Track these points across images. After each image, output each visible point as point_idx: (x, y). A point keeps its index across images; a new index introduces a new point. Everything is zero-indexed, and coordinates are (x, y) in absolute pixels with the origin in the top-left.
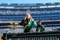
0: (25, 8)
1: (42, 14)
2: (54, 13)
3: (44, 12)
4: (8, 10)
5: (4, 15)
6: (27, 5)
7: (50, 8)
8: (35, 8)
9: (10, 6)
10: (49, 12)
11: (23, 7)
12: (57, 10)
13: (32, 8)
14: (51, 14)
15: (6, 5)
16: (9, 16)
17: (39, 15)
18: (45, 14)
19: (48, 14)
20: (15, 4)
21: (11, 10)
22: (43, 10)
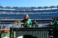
0: (23, 10)
1: (35, 15)
2: (44, 14)
3: (36, 13)
4: (11, 11)
5: (8, 15)
6: (24, 8)
7: (41, 10)
8: (30, 10)
9: (12, 8)
10: (40, 13)
11: (21, 9)
12: (46, 12)
13: (28, 10)
14: (41, 14)
15: (9, 8)
16: (12, 15)
17: (33, 15)
18: (38, 15)
19: (39, 15)
20: (16, 7)
21: (13, 11)
22: (35, 11)
